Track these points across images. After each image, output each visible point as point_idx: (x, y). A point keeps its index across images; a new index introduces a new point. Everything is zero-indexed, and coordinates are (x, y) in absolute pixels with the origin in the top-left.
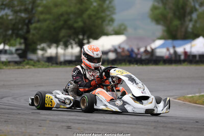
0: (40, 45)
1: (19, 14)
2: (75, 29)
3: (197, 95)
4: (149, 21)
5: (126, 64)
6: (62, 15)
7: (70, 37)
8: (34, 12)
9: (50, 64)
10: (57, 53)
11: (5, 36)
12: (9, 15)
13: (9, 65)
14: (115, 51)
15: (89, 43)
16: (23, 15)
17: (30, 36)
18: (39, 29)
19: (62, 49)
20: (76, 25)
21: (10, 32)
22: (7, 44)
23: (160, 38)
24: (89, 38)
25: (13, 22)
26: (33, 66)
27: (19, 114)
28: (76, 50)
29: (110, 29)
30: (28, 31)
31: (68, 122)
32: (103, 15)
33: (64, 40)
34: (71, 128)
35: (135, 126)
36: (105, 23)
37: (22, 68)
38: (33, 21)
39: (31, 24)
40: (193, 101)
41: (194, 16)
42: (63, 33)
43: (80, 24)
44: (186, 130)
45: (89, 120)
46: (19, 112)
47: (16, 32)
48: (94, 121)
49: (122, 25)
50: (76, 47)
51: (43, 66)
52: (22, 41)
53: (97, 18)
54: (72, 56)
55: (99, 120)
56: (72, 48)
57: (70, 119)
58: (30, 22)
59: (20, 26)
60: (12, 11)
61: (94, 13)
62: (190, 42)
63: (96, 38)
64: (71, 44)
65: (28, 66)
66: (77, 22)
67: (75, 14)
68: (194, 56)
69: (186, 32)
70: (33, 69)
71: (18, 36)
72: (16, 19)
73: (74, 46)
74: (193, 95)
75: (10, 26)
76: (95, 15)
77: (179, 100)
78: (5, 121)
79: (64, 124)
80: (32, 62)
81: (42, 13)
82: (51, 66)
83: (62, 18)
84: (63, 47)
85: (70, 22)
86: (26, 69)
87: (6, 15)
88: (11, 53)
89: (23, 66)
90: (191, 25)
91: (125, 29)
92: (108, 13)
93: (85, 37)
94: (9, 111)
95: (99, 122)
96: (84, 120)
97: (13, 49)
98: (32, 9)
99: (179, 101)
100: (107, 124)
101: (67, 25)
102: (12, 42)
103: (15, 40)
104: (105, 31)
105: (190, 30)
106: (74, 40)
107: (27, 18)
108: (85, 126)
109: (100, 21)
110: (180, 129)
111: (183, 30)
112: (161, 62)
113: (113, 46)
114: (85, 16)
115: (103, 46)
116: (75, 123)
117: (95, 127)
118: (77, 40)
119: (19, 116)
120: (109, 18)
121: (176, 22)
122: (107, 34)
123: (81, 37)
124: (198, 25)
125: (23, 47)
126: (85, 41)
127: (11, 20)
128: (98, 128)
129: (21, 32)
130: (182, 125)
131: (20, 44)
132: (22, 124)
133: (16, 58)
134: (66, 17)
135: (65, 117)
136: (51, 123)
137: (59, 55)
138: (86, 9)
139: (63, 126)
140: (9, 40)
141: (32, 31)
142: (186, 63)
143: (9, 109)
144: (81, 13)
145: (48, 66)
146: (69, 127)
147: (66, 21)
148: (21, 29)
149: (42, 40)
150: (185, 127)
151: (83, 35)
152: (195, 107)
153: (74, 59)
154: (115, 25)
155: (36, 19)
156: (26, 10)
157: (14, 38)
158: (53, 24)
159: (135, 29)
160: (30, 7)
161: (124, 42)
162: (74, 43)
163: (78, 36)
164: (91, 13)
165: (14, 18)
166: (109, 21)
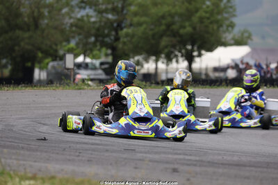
0: (133, 58)
1: (104, 15)
2: (181, 36)
6: (163, 17)
7: (174, 46)
8: (125, 12)
9: (148, 83)
10: (156, 68)
11: (86, 44)
12: (91, 17)
14: (236, 67)
15: (200, 55)
16: (110, 16)
17: (120, 46)
18: (133, 36)
19: (163, 63)
20: (182, 31)
21: (93, 39)
22: (88, 56)
24: (199, 49)
25: (97, 26)
27: (107, 151)
28: (183, 65)
29: (228, 37)
30: (117, 39)
31: (173, 163)
32: (219, 17)
33: (166, 51)
34: (177, 172)
35: (265, 170)
36: (221, 29)
38: (123, 25)
39: (122, 29)
42: (165, 41)
43: (189, 29)
45: (202, 161)
46: (107, 148)
47: (100, 39)
48: (209, 162)
49: (246, 31)
50: (183, 61)
52: (109, 51)
53: (211, 23)
55: (216, 161)
56: (177, 61)
57: (176, 159)
58: (120, 26)
59: (106, 32)
60: (95, 10)
61: (208, 15)
63: (210, 49)
64: (176, 56)
66: (184, 27)
67: (181, 15)
71: (104, 44)
72: (100, 22)
73: (181, 59)
75: (93, 31)
76: (208, 18)
78: (88, 161)
79: (167, 166)
81: (136, 14)
82: (150, 86)
83: (164, 22)
84: (165, 61)
85: (175, 27)
87: (87, 16)
88: (94, 68)
91: (249, 37)
92: (226, 15)
93: (195, 48)
94: (93, 147)
95: (216, 163)
96: (196, 161)
97: (97, 63)
98: (123, 8)
100: (226, 166)
101: (170, 31)
102: (95, 52)
103: (99, 50)
104: (223, 40)
106: (180, 52)
107: (115, 21)
108: (198, 169)
113: (233, 60)
114: (195, 19)
115: (219, 60)
116: (183, 164)
117: (210, 170)
118: (183, 51)
119: (106, 154)
120: (227, 22)
122: (225, 44)
123: (189, 47)
125: (110, 59)
126: (195, 54)
127: (94, 23)
128: (214, 173)
129: (107, 39)
131: (107, 55)
132: (111, 164)
133: (100, 74)
134: (169, 19)
135: (170, 156)
136: (150, 163)
137: (159, 71)
138: (197, 10)
139: (166, 169)
140: (91, 50)
141: (123, 39)
143: (92, 144)
144: (189, 15)
146: (175, 170)
147: (169, 26)
148: (108, 35)
149: (137, 51)
151: (193, 46)
154: (236, 31)
155: (128, 22)
156: (114, 10)
157: (98, 47)
158: (151, 30)
159: (263, 37)
160: (120, 6)
161: (247, 55)
162: (179, 54)
163: (185, 46)
164: (204, 14)
165: (98, 20)
166: (228, 26)
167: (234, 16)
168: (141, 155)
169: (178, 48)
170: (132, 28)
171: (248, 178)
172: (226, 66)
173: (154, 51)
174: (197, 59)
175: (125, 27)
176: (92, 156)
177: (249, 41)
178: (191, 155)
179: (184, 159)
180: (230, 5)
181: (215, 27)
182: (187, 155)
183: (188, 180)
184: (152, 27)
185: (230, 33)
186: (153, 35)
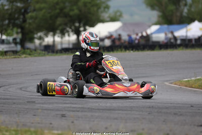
0: (37, 34)
1: (15, 4)
2: (71, 17)
3: (193, 79)
4: (144, 6)
5: (121, 51)
6: (57, 3)
7: (66, 24)
9: (46, 53)
10: (54, 41)
11: (2, 26)
12: (5, 5)
13: (6, 55)
15: (85, 30)
16: (19, 5)
17: (27, 26)
18: (36, 18)
19: (58, 37)
20: (71, 13)
21: (7, 22)
22: (4, 34)
23: (156, 24)
24: (84, 26)
25: (9, 12)
26: (30, 55)
27: (14, 103)
28: (73, 38)
29: (105, 15)
30: (24, 21)
31: (62, 111)
33: (61, 28)
34: (65, 117)
35: (129, 112)
36: (100, 11)
37: (18, 58)
38: (29, 11)
39: (28, 13)
40: (189, 85)
42: (59, 21)
43: (76, 12)
44: (181, 115)
45: (84, 108)
46: (14, 101)
47: (12, 21)
48: (89, 108)
50: (73, 35)
51: (39, 55)
52: (19, 30)
53: (93, 6)
54: (69, 44)
56: (69, 35)
57: (65, 107)
58: (26, 12)
59: (16, 16)
60: (8, 1)
62: (186, 27)
63: (93, 25)
64: (68, 32)
65: (24, 56)
66: (73, 10)
67: (70, 2)
68: (190, 40)
69: (181, 16)
70: (30, 58)
71: (15, 25)
72: (12, 9)
73: (71, 34)
74: (189, 79)
75: (7, 16)
76: (90, 3)
77: (175, 84)
79: (58, 113)
80: (29, 51)
81: (37, 2)
82: (48, 54)
83: (58, 7)
84: (60, 35)
85: (66, 10)
86: (22, 58)
87: (2, 5)
88: (8, 43)
89: (19, 55)
90: (186, 10)
91: (121, 16)
93: (82, 25)
94: (4, 101)
95: (93, 109)
96: (79, 108)
97: (11, 39)
99: (176, 86)
100: (101, 111)
101: (62, 13)
102: (9, 31)
103: (12, 29)
104: (101, 18)
105: (185, 14)
106: (70, 28)
107: (23, 8)
108: (80, 114)
109: (95, 9)
110: (175, 114)
111: (178, 14)
112: (157, 48)
113: (109, 33)
114: (80, 4)
115: (99, 33)
116: (70, 111)
117: (89, 114)
118: (73, 28)
119: (14, 106)
120: (104, 5)
121: (171, 7)
122: (103, 21)
123: (77, 25)
124: (193, 10)
125: (20, 36)
126: (82, 29)
127: (7, 10)
128: (92, 116)
129: (17, 22)
130: (177, 110)
131: (17, 33)
132: (16, 113)
133: (13, 47)
134: (62, 5)
135: (60, 105)
137: (56, 43)
139: (57, 115)
140: (6, 30)
141: (29, 21)
142: (181, 48)
143: (4, 99)
145: (44, 55)
146: (63, 116)
147: (61, 10)
148: (18, 18)
149: (39, 29)
150: (180, 112)
151: (80, 23)
152: (191, 91)
153: (71, 46)
154: (111, 11)
155: (32, 8)
157: (11, 28)
158: (49, 13)
159: (132, 15)
161: (120, 28)
162: (70, 30)
163: (74, 23)
165: (10, 7)
166: (105, 8)
168: (39, 105)
169: (69, 25)
170: (35, 12)
171: (116, 119)
172: (104, 37)
173: (52, 29)
175: (30, 12)
176: (3, 108)
177: (121, 19)
178: (75, 104)
179: (71, 107)
182: (73, 104)
183: (73, 122)
184: (49, 11)
185: (106, 12)
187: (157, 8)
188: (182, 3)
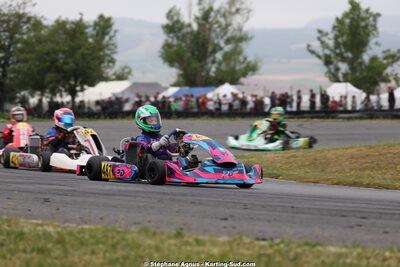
0: (20, 92)
2: (64, 72)
4: (161, 61)
6: (48, 54)
7: (58, 82)
8: (11, 49)
15: (82, 90)
17: (8, 81)
18: (19, 72)
20: (65, 67)
23: (174, 85)
24: (83, 83)
29: (110, 72)
30: (4, 75)
31: (46, 193)
32: (101, 53)
33: (51, 86)
34: (49, 202)
35: (133, 198)
36: (102, 65)
38: (10, 62)
39: (9, 65)
41: (219, 56)
42: (50, 77)
43: (72, 65)
44: (200, 204)
45: (75, 191)
48: (81, 192)
49: (126, 67)
53: (93, 59)
56: (61, 96)
57: (49, 189)
58: (6, 64)
61: (90, 52)
62: (213, 90)
63: (92, 85)
64: (60, 91)
67: (64, 52)
69: (208, 77)
73: (64, 94)
76: (90, 55)
79: (40, 196)
81: (22, 51)
83: (48, 58)
90: (213, 69)
91: (129, 73)
92: (107, 52)
93: (78, 83)
96: (68, 191)
98: (10, 46)
100: (97, 195)
101: (54, 66)
104: (105, 75)
105: (212, 74)
106: (64, 87)
108: (69, 199)
113: (114, 94)
114: (78, 55)
115: (101, 94)
116: (55, 194)
117: (80, 199)
118: (67, 86)
120: (108, 58)
121: (195, 64)
122: (106, 79)
123: (72, 83)
124: (223, 68)
126: (78, 88)
128: (84, 202)
134: (53, 56)
138: (79, 48)
141: (10, 75)
146: (47, 200)
147: (53, 62)
149: (23, 87)
151: (76, 80)
155: (15, 59)
158: (36, 66)
159: (143, 73)
160: (7, 43)
161: (128, 89)
162: (61, 88)
163: (68, 80)
164: (86, 52)
166: (109, 62)
167: (115, 53)
168: (17, 185)
169: (61, 83)
170: (19, 64)
171: (115, 207)
173: (39, 86)
174: (80, 94)
177: (129, 77)
178: (64, 185)
180: (111, 42)
181: (97, 63)
182: (60, 185)
183: (58, 209)
184: (37, 63)
185: (112, 68)
186: (39, 71)
187: (176, 64)
188: (210, 60)
